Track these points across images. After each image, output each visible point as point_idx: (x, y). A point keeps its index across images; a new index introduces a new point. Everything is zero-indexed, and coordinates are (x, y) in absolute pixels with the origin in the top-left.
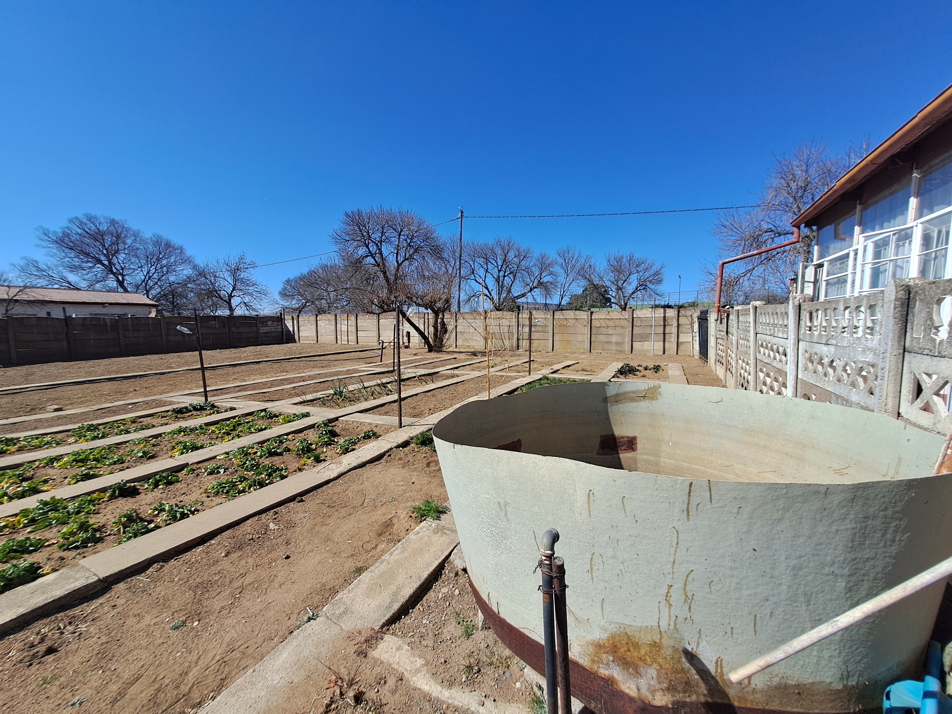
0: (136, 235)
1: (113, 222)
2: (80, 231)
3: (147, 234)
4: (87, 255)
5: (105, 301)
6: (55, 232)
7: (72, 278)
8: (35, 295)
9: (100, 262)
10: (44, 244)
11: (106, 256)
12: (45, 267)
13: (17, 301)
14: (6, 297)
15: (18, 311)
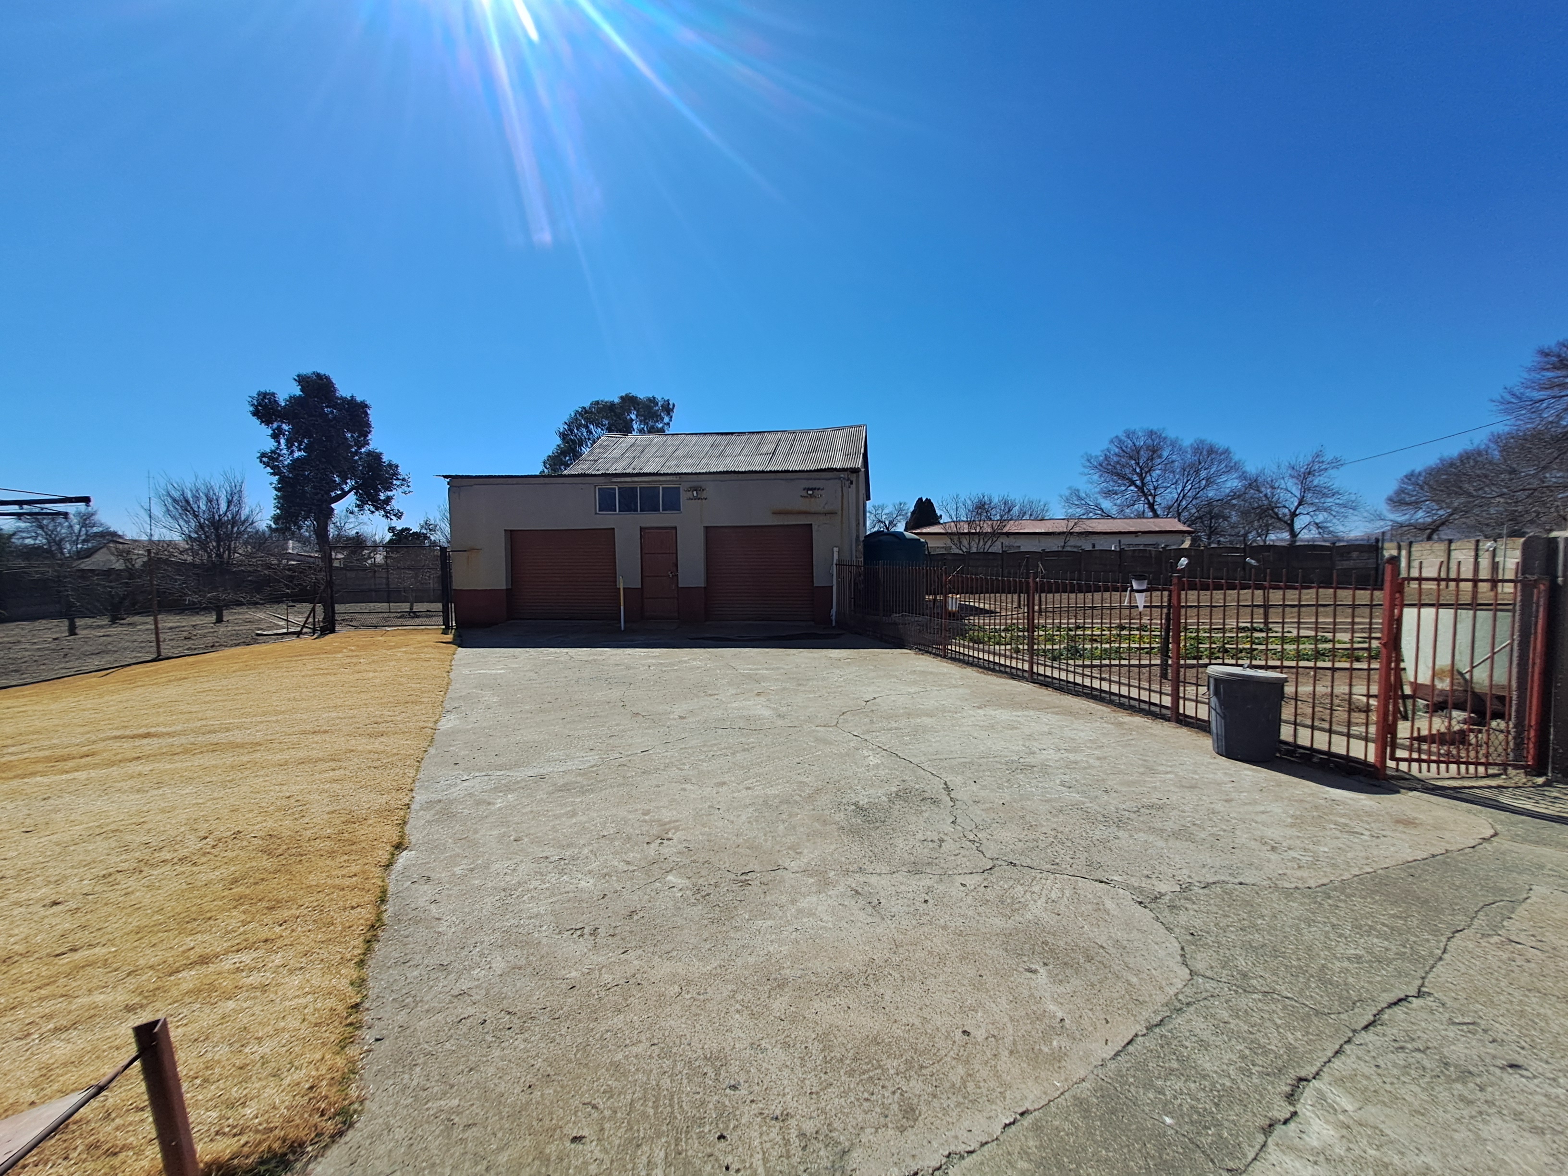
0: (1173, 444)
1: (1151, 433)
2: (1117, 450)
3: (1187, 441)
4: (1123, 477)
5: (1138, 529)
6: (1097, 457)
7: (1106, 504)
8: (1084, 526)
9: (1133, 483)
10: (1086, 471)
11: (1140, 475)
12: (1084, 495)
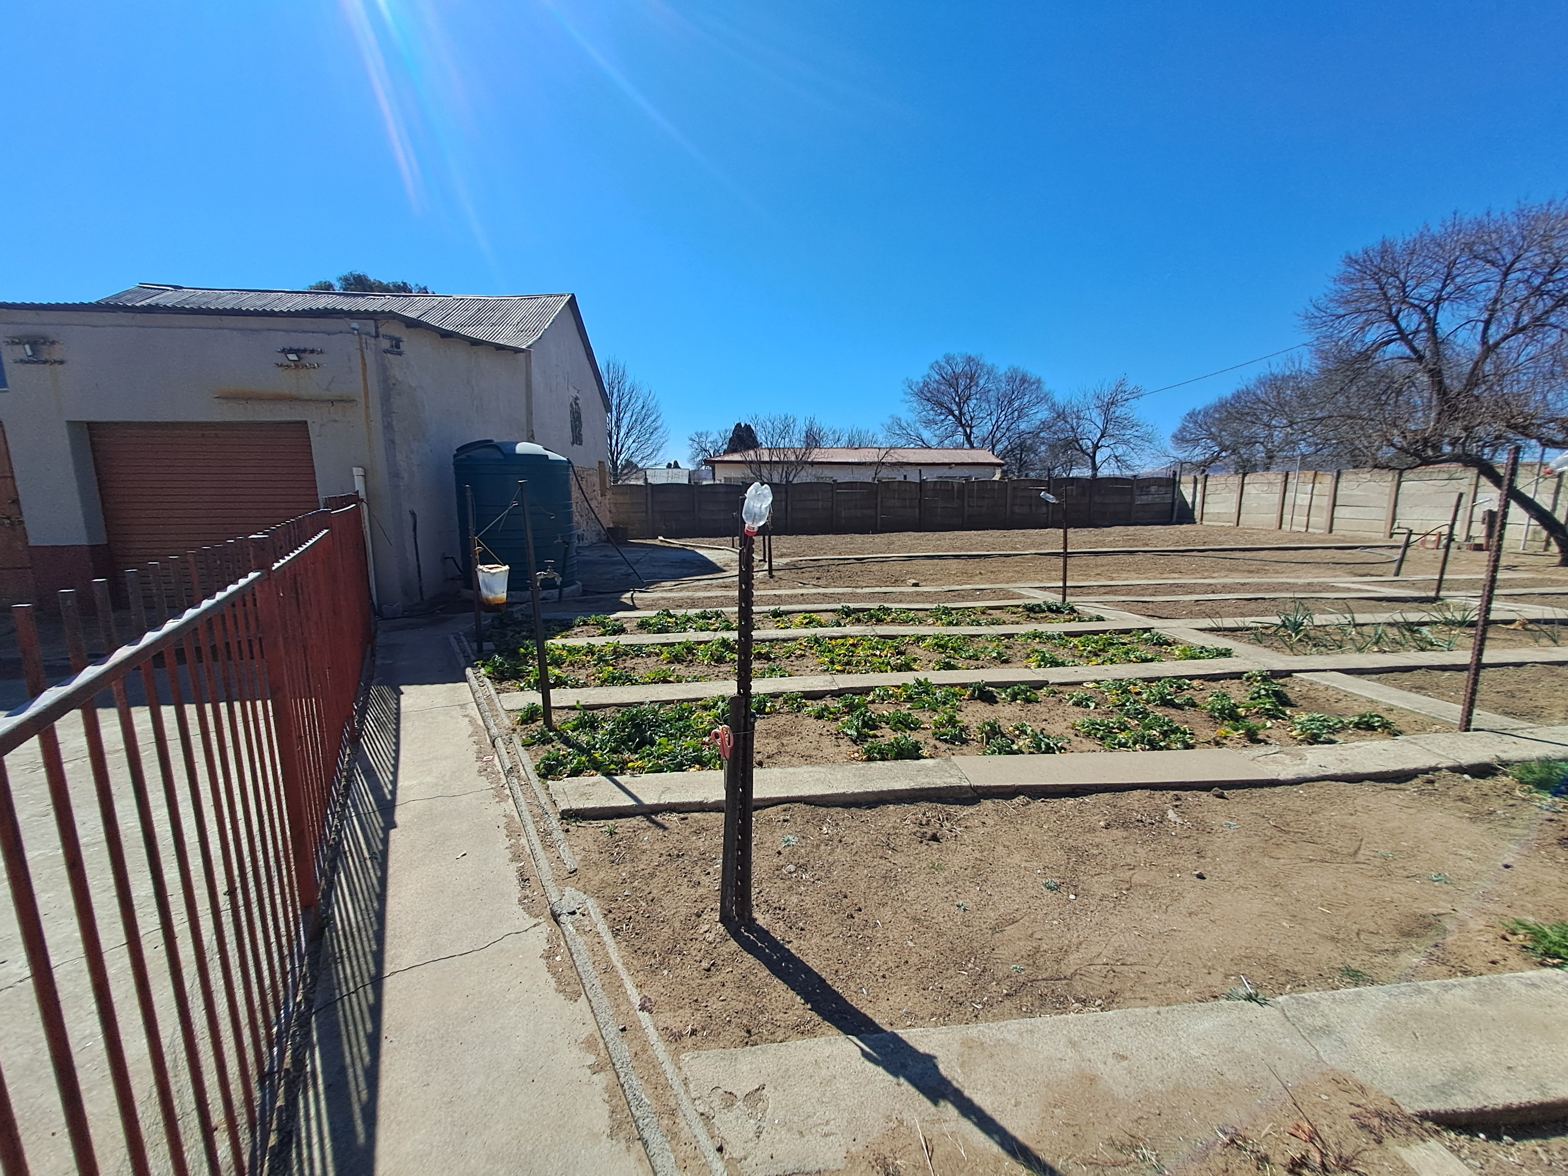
0: (989, 372)
1: (969, 360)
2: (937, 377)
3: (1002, 369)
4: (941, 405)
5: (952, 461)
6: (918, 383)
7: (926, 435)
8: (896, 456)
9: (951, 412)
10: (907, 398)
11: (958, 404)
12: (905, 425)
13: (883, 463)
14: (876, 460)
15: (885, 474)
